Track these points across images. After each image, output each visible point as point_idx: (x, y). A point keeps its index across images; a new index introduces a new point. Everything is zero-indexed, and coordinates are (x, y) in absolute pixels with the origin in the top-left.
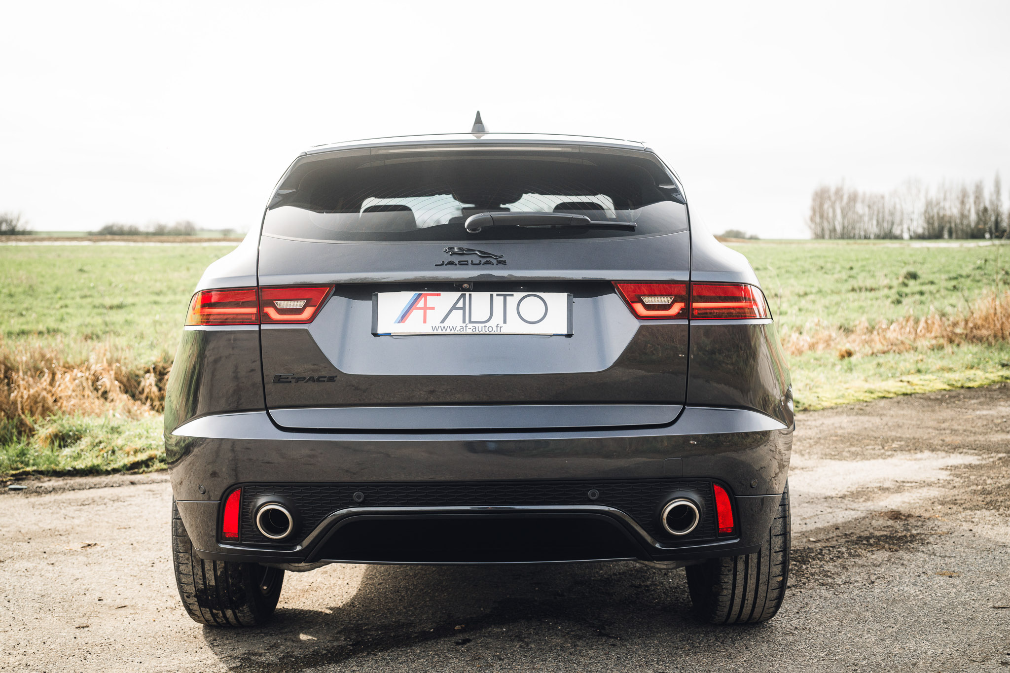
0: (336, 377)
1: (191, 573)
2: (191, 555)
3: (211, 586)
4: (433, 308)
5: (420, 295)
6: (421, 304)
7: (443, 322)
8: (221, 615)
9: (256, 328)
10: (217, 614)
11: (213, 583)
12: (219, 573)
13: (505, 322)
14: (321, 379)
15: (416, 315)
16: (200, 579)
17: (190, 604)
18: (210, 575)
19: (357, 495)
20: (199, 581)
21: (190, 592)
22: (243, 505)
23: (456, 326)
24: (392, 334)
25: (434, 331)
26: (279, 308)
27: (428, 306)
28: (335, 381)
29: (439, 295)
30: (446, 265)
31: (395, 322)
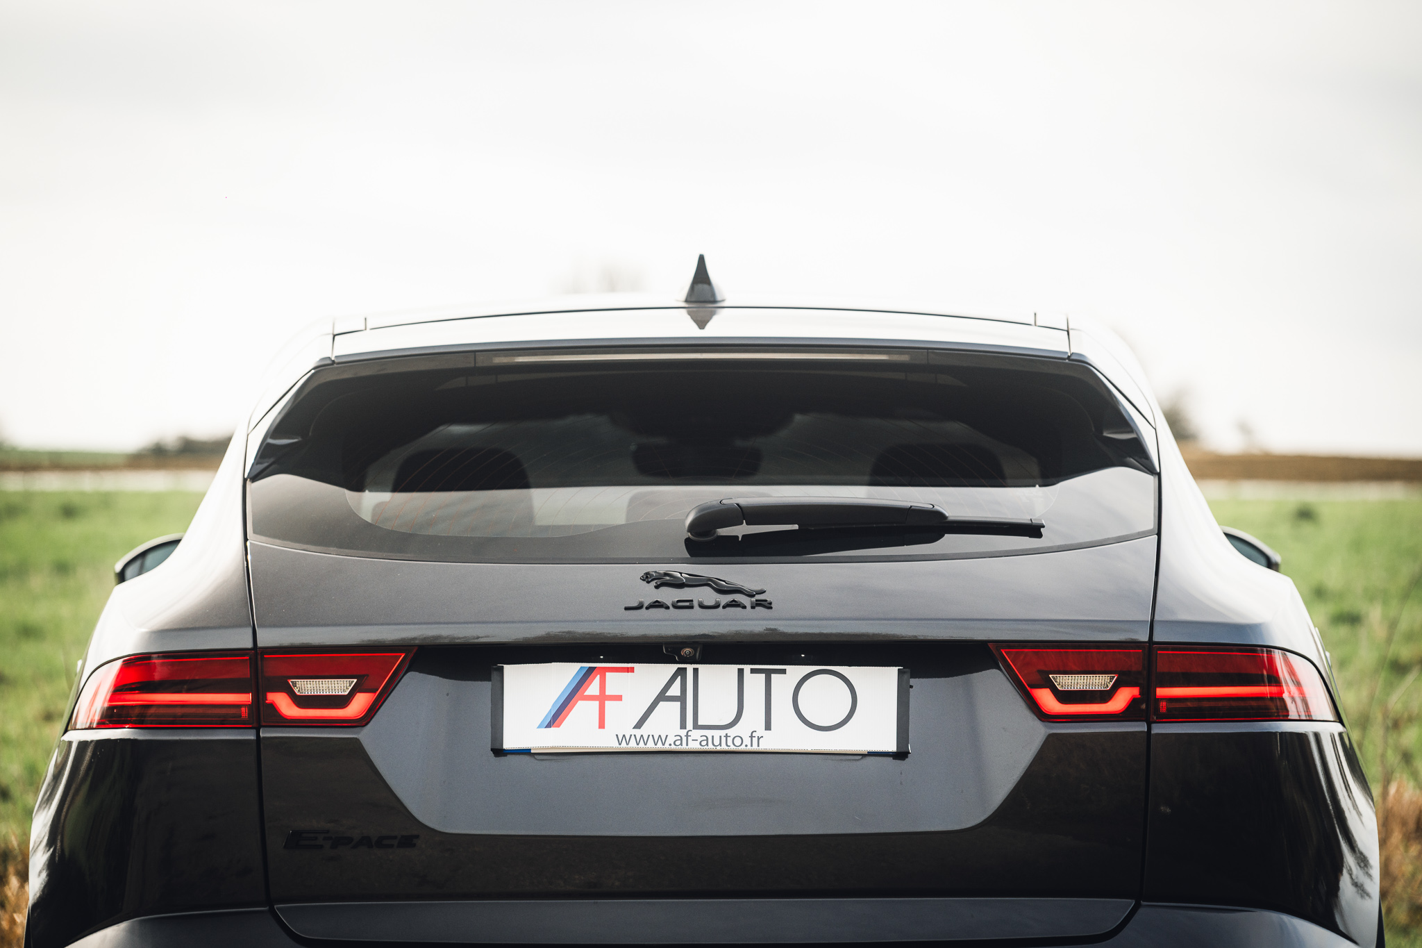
0: (416, 837)
4: (619, 698)
5: (591, 670)
6: (593, 688)
7: (639, 725)
9: (250, 735)
13: (768, 727)
14: (385, 842)
23: (667, 736)
24: (532, 751)
25: (621, 746)
26: (298, 694)
27: (608, 693)
28: (414, 845)
29: (632, 670)
30: (647, 608)
31: (539, 727)
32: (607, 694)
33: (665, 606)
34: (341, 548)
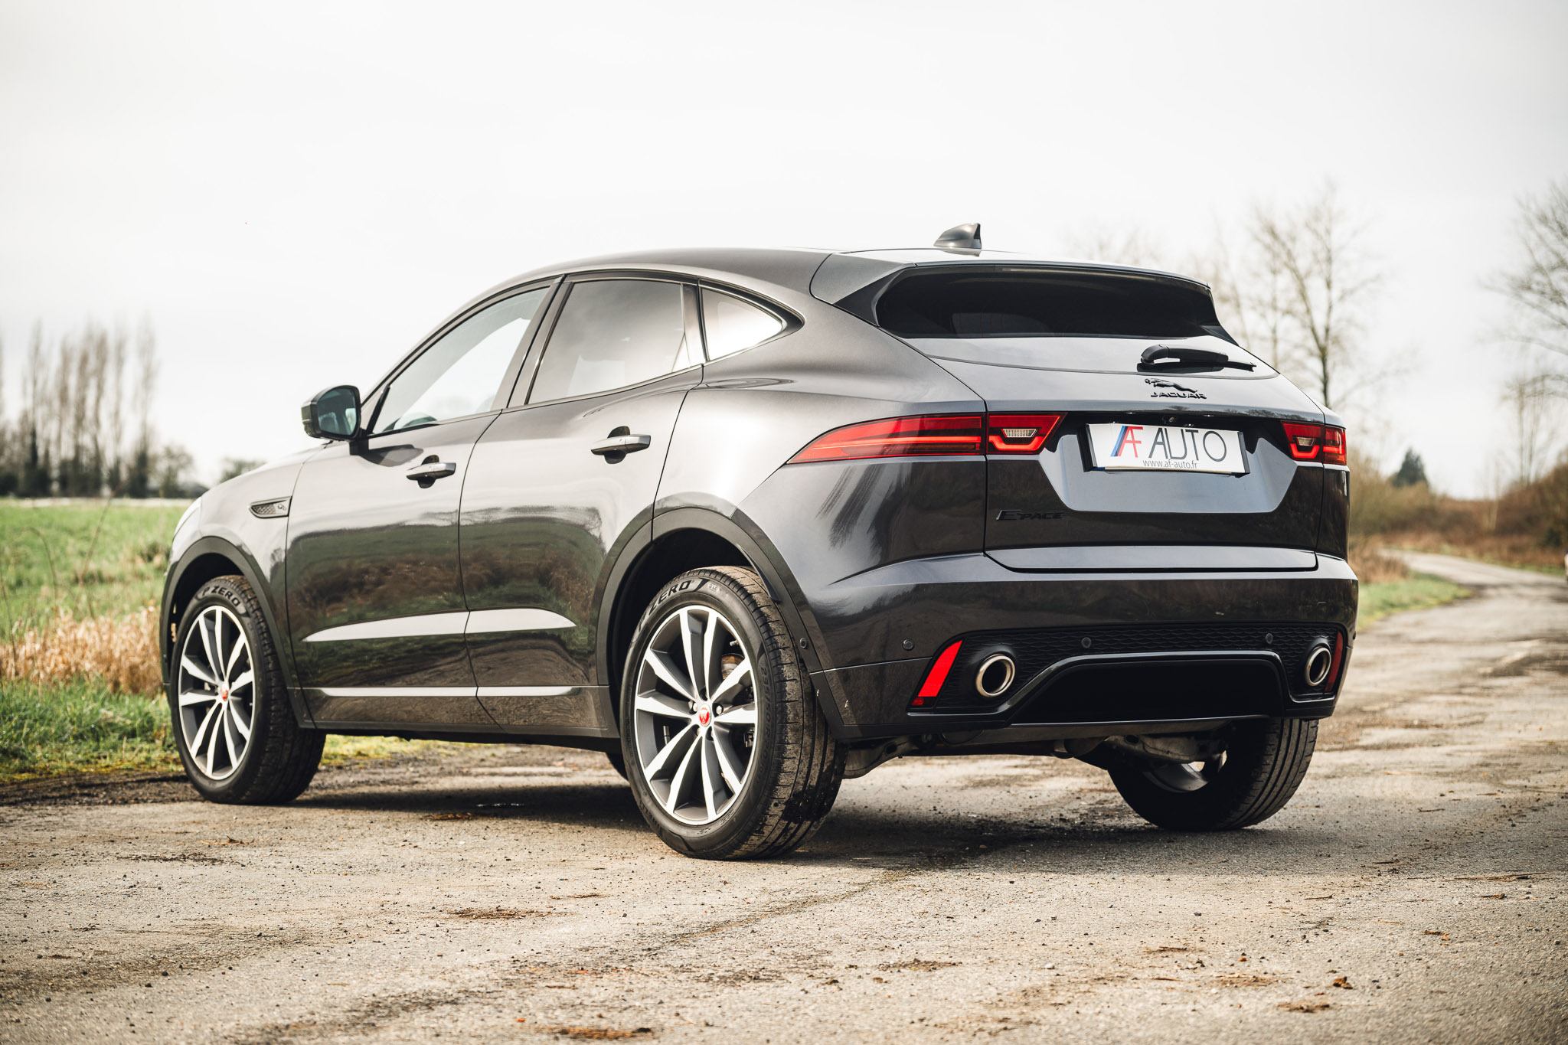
0: (1062, 513)
1: (796, 771)
3: (810, 786)
4: (1140, 442)
6: (1129, 437)
7: (1150, 457)
8: (794, 830)
9: (982, 459)
10: (792, 828)
11: (813, 782)
13: (1198, 459)
14: (1047, 516)
15: (1128, 448)
16: (801, 778)
17: (771, 816)
19: (1086, 641)
20: (799, 781)
21: (782, 798)
22: (958, 660)
23: (1162, 462)
24: (1109, 468)
25: (1147, 466)
26: (1005, 436)
28: (1062, 517)
29: (1142, 428)
30: (1159, 397)
31: (1111, 456)
32: (1135, 440)
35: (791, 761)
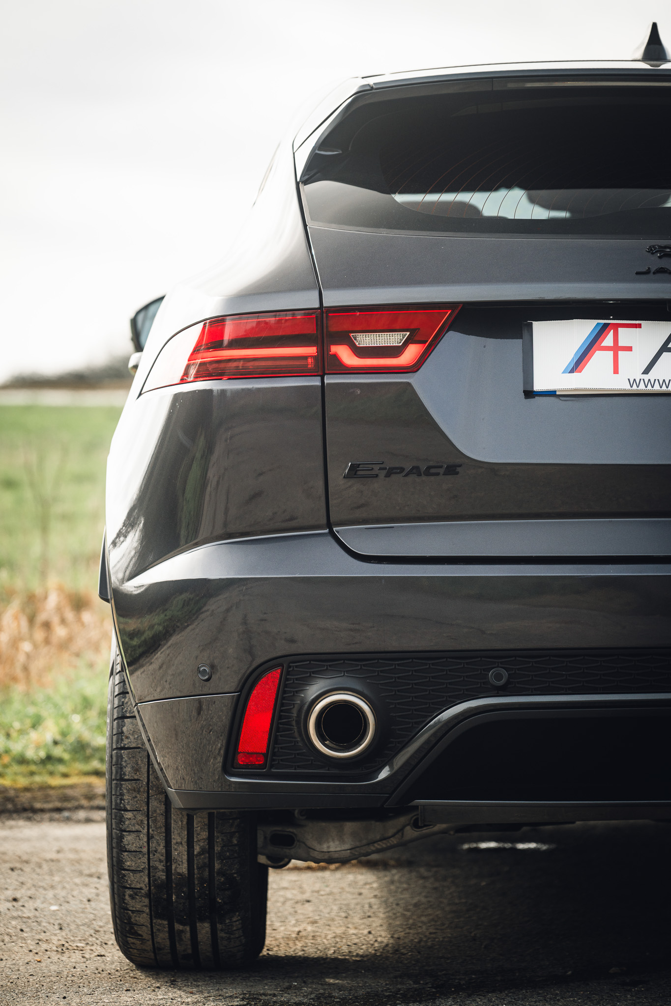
0: (460, 466)
1: (145, 850)
2: (148, 816)
3: (179, 874)
4: (629, 349)
5: (606, 326)
6: (608, 341)
7: (647, 371)
8: (188, 935)
9: (316, 382)
10: (182, 931)
11: (183, 869)
12: (197, 849)
14: (433, 471)
15: (601, 360)
16: (161, 861)
17: (133, 912)
18: (180, 853)
19: (496, 675)
20: (157, 864)
21: (138, 886)
22: (283, 698)
23: (670, 380)
24: (557, 393)
25: (633, 388)
26: (358, 346)
27: (621, 344)
28: (457, 473)
29: (639, 326)
30: (654, 273)
31: (564, 372)
32: (619, 345)
33: (668, 271)
34: (391, 228)
35: (133, 835)
